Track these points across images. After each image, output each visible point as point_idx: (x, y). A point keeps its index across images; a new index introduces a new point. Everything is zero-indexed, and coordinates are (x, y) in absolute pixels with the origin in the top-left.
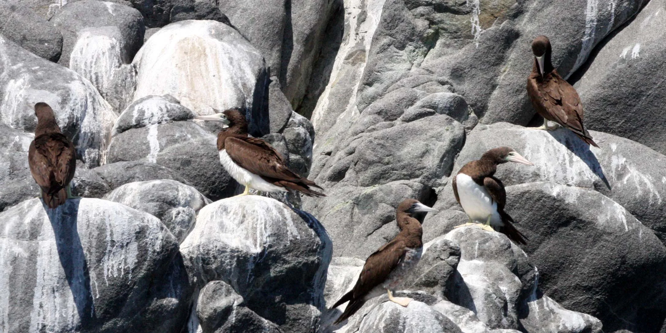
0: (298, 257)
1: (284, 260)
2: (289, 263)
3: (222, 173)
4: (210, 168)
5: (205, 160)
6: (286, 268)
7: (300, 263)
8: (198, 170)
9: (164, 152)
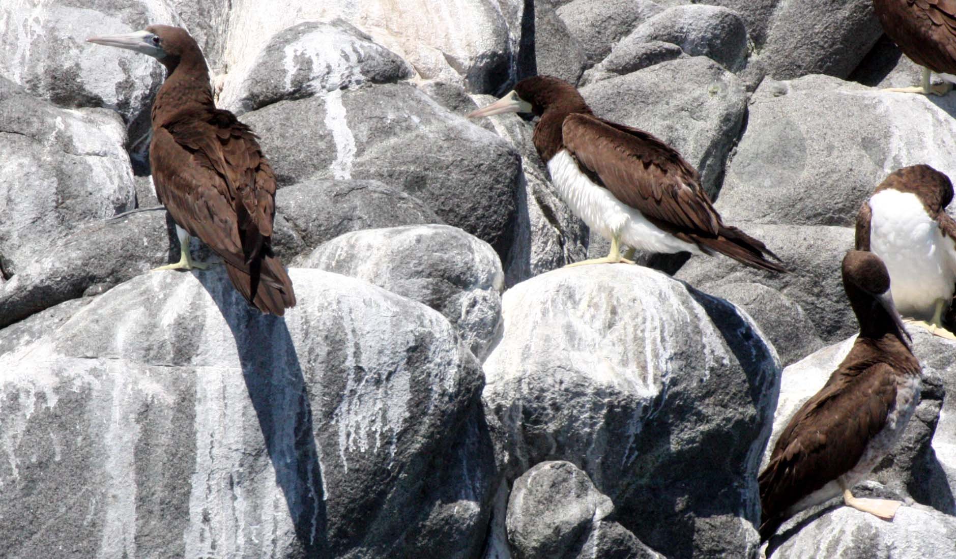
0: (725, 406)
1: (699, 414)
2: (708, 422)
3: (490, 206)
4: (467, 194)
5: (455, 176)
6: (702, 433)
7: (728, 420)
8: (442, 199)
9: (366, 157)
